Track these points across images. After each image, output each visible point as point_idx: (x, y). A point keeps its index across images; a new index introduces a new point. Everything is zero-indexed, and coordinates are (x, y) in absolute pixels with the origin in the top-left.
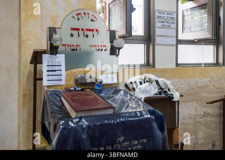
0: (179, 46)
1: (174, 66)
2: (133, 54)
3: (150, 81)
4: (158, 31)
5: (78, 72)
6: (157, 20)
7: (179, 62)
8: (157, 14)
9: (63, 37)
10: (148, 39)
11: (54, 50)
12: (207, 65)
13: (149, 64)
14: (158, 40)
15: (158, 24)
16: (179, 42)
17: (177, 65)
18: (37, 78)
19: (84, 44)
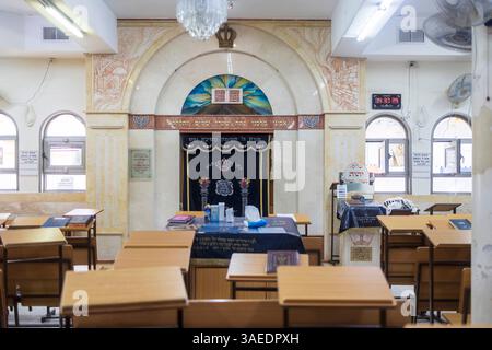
0: (434, 179)
5: (354, 193)
6: (413, 160)
8: (414, 156)
11: (342, 183)
15: (414, 164)
16: (434, 175)
17: (432, 192)
18: (334, 196)
19: (356, 179)
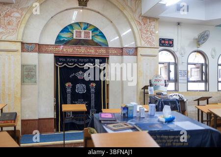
0: (189, 83)
1: (186, 91)
2: (171, 86)
3: (176, 95)
4: (180, 78)
5: (157, 91)
6: (179, 74)
7: (189, 89)
8: (179, 71)
9: (153, 82)
10: (176, 81)
11: (151, 85)
12: (200, 91)
13: (176, 90)
14: (180, 81)
15: (179, 75)
16: (188, 81)
18: (145, 93)
19: (158, 84)
